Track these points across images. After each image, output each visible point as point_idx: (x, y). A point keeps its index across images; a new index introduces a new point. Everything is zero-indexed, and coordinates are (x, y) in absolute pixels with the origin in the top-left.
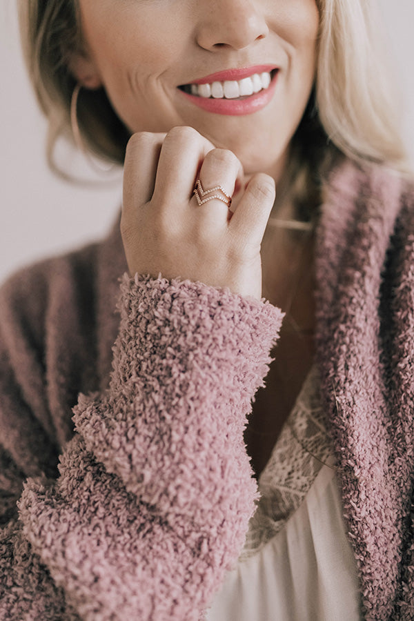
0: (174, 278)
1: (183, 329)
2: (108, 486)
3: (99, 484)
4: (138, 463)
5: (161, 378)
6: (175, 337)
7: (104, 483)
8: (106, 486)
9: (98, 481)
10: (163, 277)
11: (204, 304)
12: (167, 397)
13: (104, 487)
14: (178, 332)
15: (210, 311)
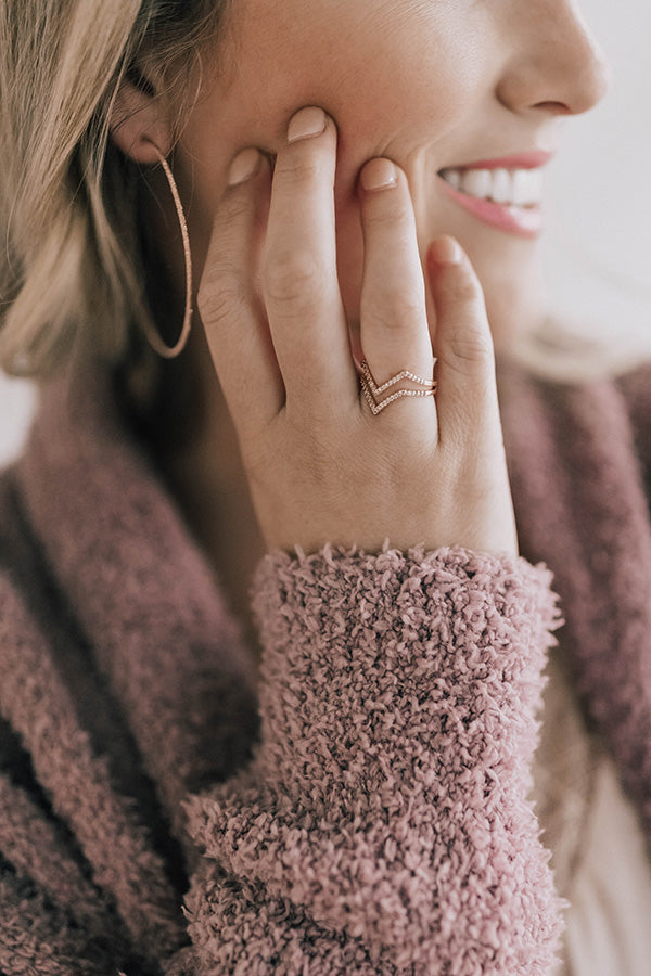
0: (413, 547)
1: (460, 642)
2: (337, 962)
3: (317, 960)
4: (421, 903)
5: (426, 737)
6: (445, 658)
7: (324, 957)
8: (332, 963)
9: (312, 956)
10: (392, 547)
11: (484, 589)
12: (443, 771)
13: (328, 965)
14: (451, 648)
15: (496, 601)
